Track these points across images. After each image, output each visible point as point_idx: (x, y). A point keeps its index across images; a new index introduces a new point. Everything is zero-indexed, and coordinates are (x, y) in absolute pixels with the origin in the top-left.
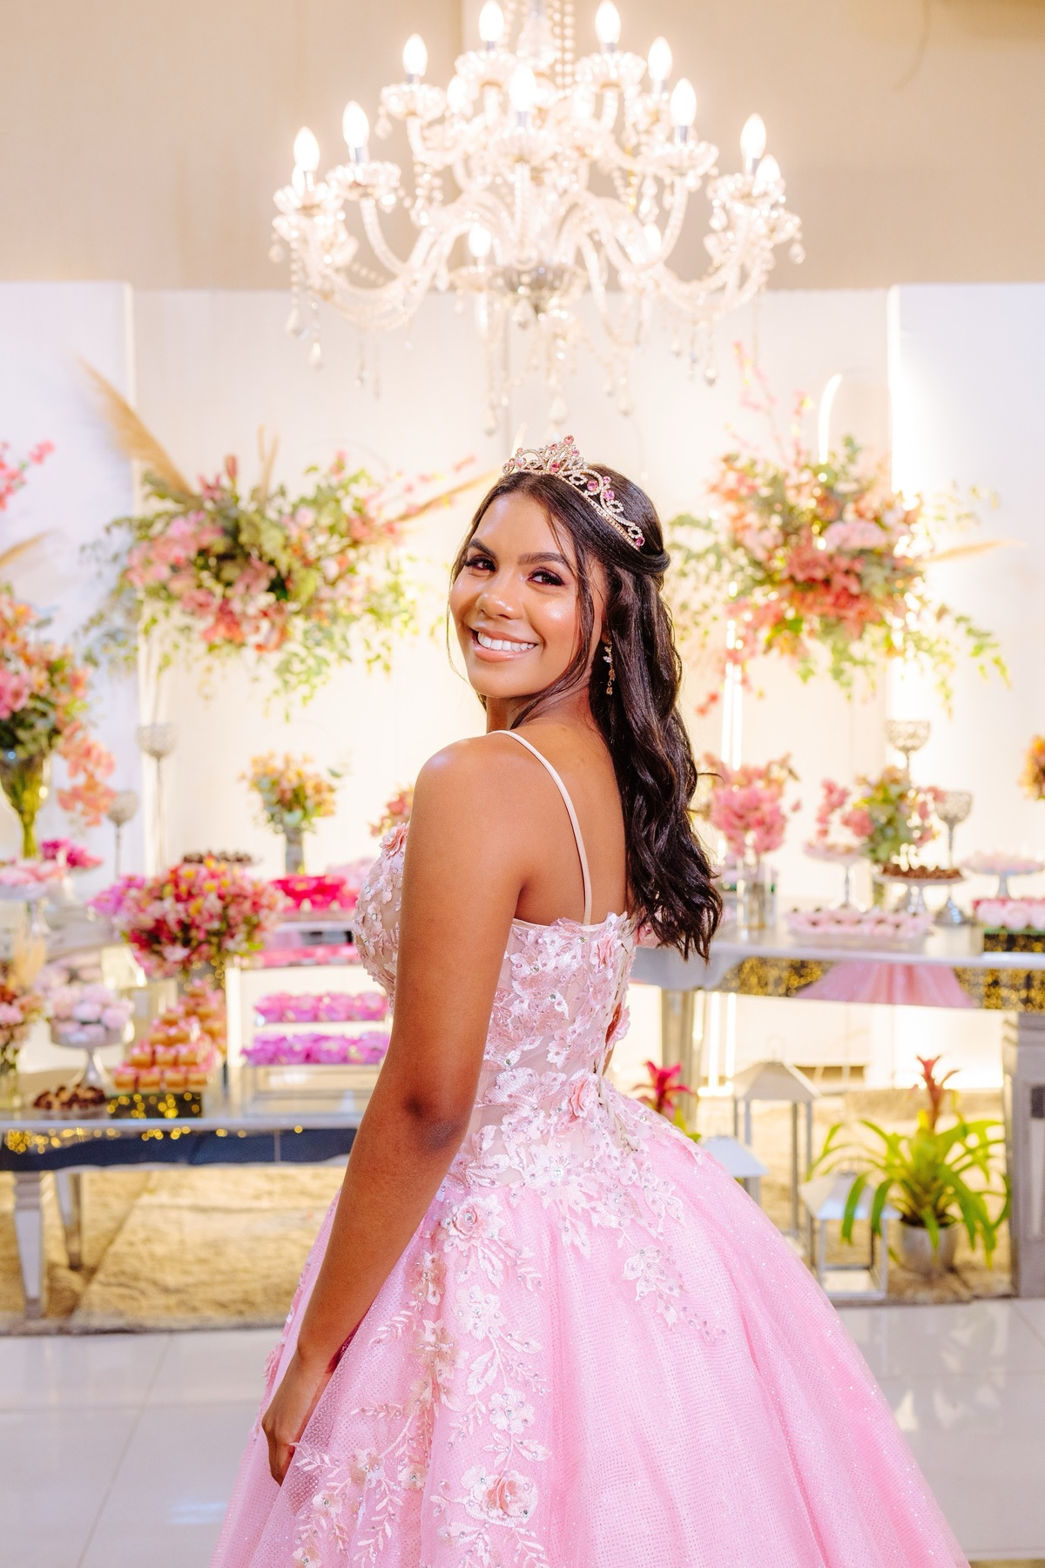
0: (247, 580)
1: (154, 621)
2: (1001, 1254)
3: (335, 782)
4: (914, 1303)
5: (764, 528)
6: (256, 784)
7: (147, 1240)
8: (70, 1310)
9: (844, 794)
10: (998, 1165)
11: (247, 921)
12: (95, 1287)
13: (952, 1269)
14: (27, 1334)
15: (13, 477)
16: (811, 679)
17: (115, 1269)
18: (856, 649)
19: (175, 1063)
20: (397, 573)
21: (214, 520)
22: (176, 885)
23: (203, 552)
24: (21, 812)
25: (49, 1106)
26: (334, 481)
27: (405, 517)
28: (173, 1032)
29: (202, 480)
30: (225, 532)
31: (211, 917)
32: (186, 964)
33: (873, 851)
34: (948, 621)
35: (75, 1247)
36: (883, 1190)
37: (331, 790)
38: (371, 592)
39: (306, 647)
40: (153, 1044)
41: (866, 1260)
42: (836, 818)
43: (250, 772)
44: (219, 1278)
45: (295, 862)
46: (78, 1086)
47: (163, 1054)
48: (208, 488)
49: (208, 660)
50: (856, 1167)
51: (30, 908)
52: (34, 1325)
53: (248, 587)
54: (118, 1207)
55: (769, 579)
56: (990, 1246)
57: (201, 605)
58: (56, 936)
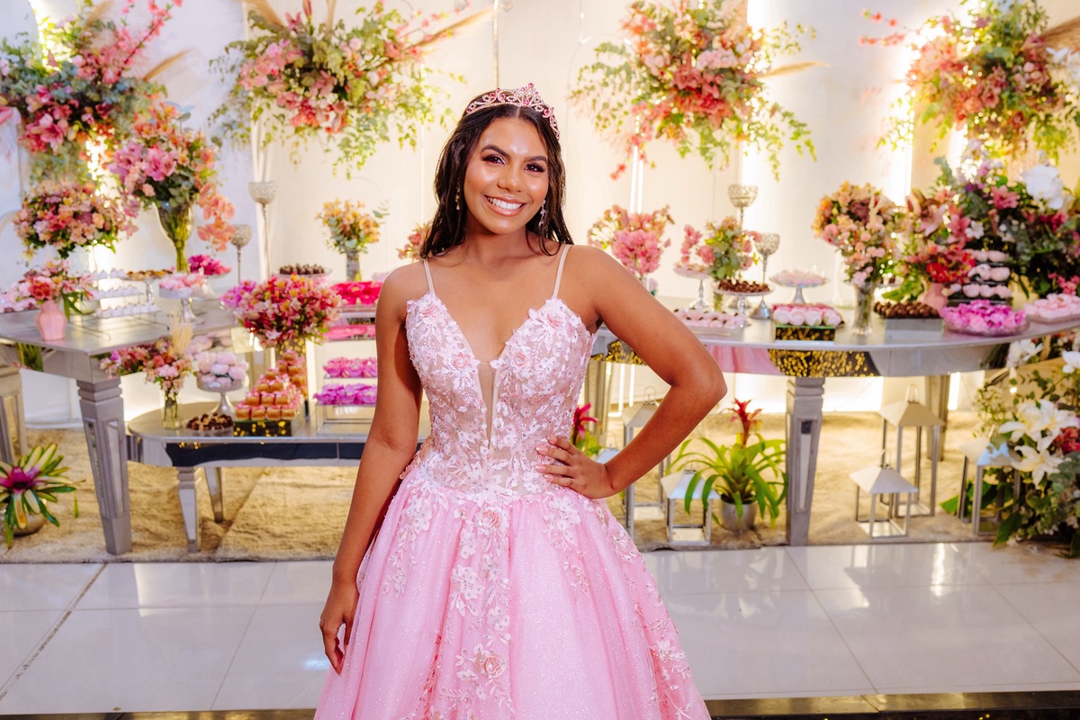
0: (319, 86)
1: (260, 110)
2: (782, 519)
3: (378, 220)
4: (726, 549)
5: (660, 53)
6: (327, 222)
7: (264, 505)
8: (216, 547)
9: (698, 236)
10: (782, 467)
11: (317, 315)
12: (230, 533)
13: (752, 528)
14: (188, 561)
15: (162, 14)
16: (688, 155)
17: (243, 522)
18: (717, 135)
19: (274, 403)
20: (419, 80)
21: (295, 46)
22: (273, 292)
23: (289, 66)
24: (175, 241)
25: (197, 428)
26: (376, 18)
27: (423, 43)
28: (272, 383)
29: (288, 15)
30: (303, 53)
31: (295, 312)
32: (280, 341)
33: (715, 272)
34: (778, 115)
35: (218, 509)
36: (711, 480)
37: (376, 225)
38: (400, 94)
39: (359, 131)
40: (260, 391)
41: (700, 521)
42: (693, 250)
43: (323, 213)
44: (306, 529)
45: (353, 272)
46: (215, 415)
47: (267, 397)
48: (293, 22)
49: (295, 138)
50: (695, 465)
51: (183, 302)
52: (193, 556)
53: (319, 90)
54: (246, 483)
55: (662, 87)
56: (775, 514)
57: (289, 102)
58: (200, 320)
